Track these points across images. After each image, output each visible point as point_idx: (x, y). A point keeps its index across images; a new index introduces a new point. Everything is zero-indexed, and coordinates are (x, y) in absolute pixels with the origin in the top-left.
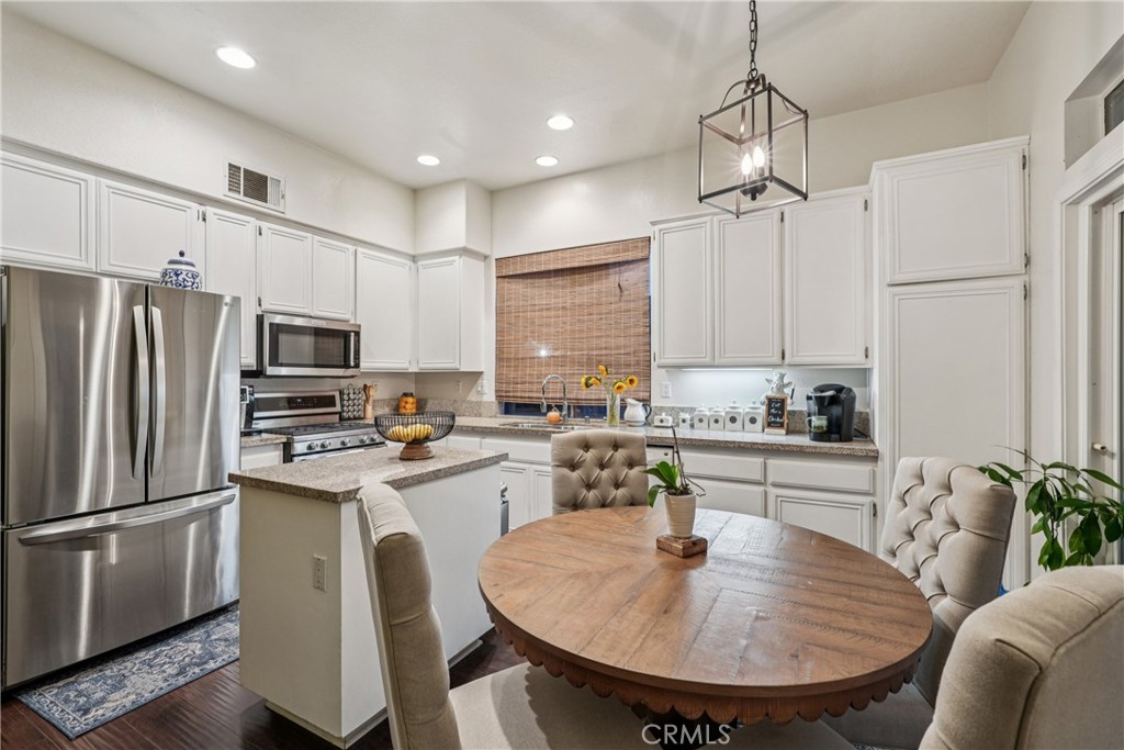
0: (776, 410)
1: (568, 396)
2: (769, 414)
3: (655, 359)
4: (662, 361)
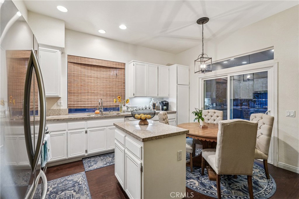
0: (154, 106)
1: (103, 105)
3: (134, 95)
4: (136, 96)
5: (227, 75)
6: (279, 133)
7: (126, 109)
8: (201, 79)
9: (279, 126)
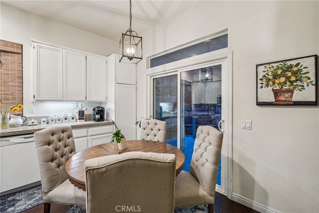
0: (81, 114)
2: (79, 116)
3: (34, 98)
4: (39, 99)
5: (177, 71)
6: (234, 151)
7: (23, 122)
8: (149, 77)
9: (234, 142)
